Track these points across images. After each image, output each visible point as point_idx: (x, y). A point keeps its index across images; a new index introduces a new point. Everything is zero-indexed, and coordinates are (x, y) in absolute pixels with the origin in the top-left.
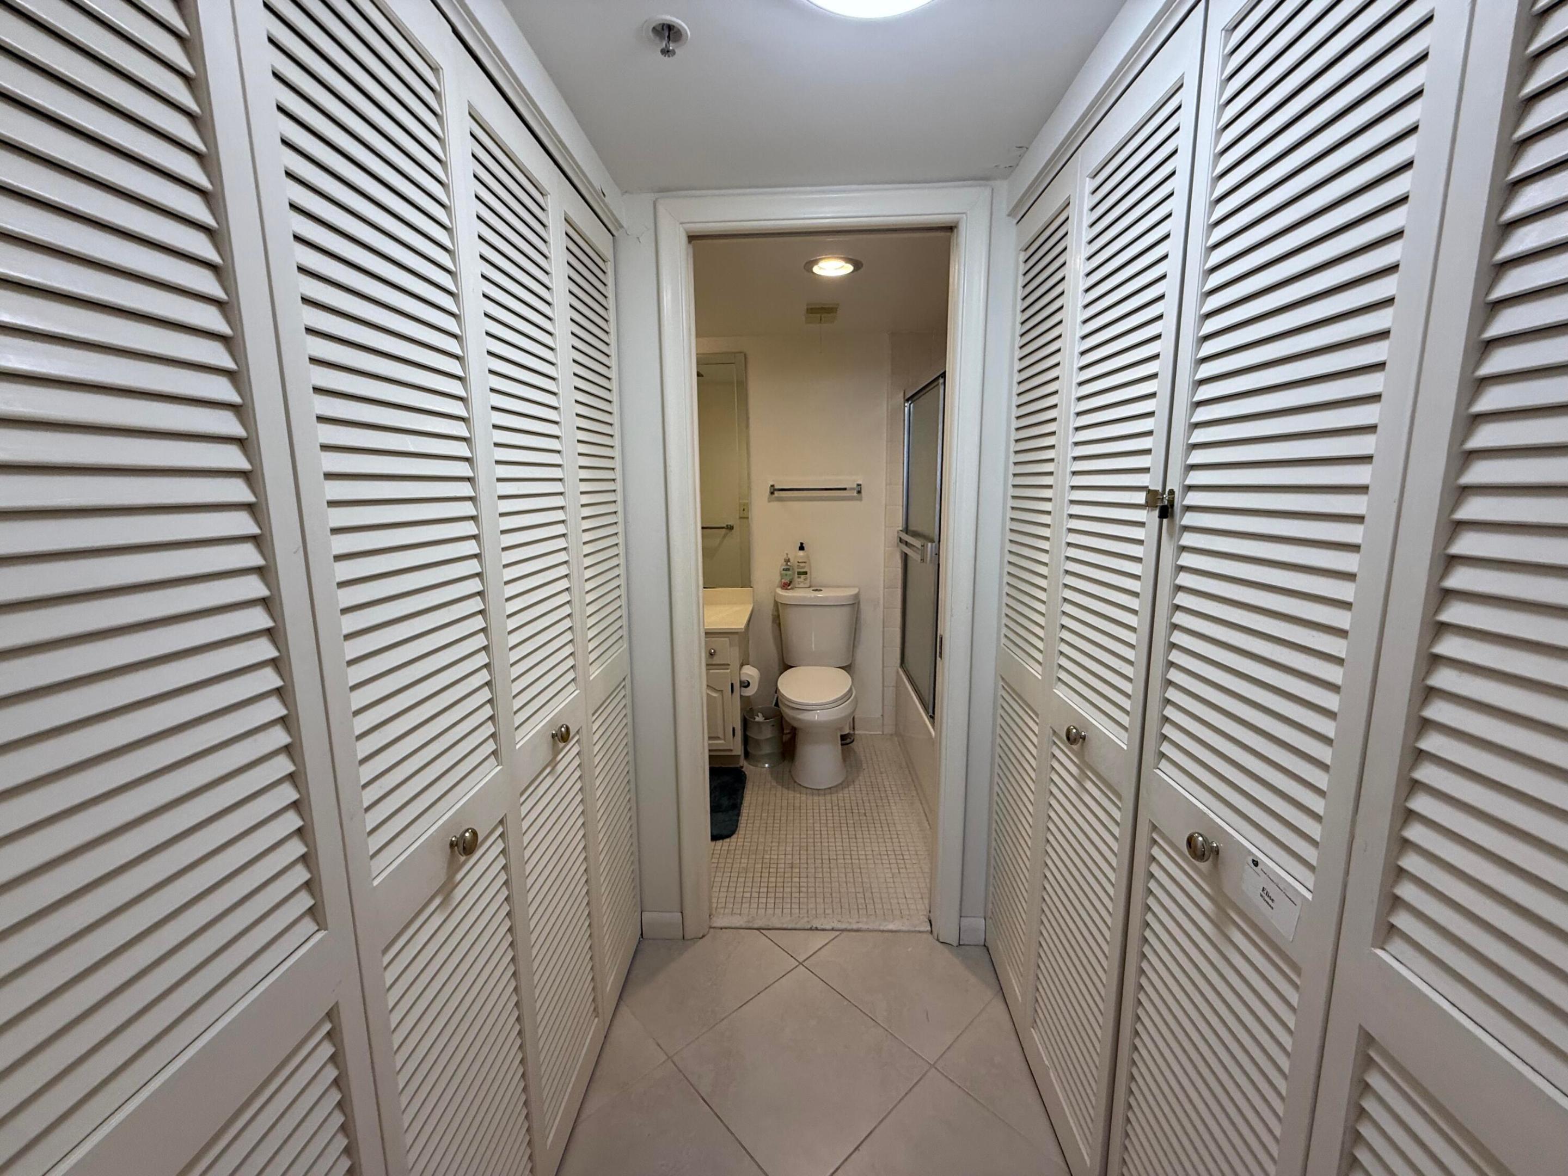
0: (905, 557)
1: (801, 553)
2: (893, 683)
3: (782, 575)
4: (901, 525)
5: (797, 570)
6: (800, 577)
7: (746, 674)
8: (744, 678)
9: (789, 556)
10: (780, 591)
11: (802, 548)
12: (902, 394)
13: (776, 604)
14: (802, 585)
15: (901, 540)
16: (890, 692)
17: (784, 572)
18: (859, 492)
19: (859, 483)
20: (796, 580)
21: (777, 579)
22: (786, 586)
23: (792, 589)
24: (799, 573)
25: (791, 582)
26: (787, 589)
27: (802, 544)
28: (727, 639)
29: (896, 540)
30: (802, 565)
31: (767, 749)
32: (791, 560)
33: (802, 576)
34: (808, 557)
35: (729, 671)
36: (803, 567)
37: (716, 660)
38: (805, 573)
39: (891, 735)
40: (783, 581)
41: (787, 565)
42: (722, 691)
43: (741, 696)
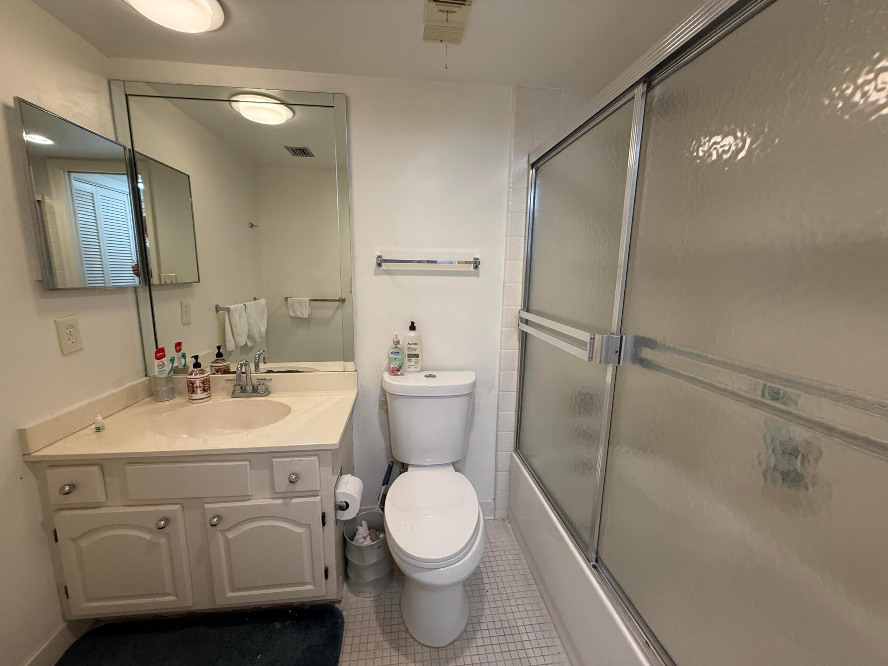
0: (524, 337)
1: (412, 334)
2: (507, 468)
3: (390, 359)
4: (520, 304)
5: (407, 353)
6: (409, 361)
7: (344, 493)
8: (341, 499)
9: (399, 338)
10: (388, 378)
11: (413, 327)
12: (525, 159)
13: (384, 392)
14: (412, 369)
15: (521, 319)
16: (503, 477)
17: (394, 356)
18: (476, 267)
19: (476, 257)
20: (407, 363)
21: (385, 361)
22: (395, 371)
23: (402, 374)
24: (410, 356)
25: (400, 367)
26: (396, 375)
27: (413, 323)
28: (315, 458)
29: (517, 320)
30: (413, 347)
31: (370, 577)
32: (401, 343)
33: (413, 359)
34: (419, 337)
35: (318, 499)
36: (414, 350)
37: (299, 487)
38: (417, 356)
39: (504, 519)
40: (392, 366)
41: (396, 347)
42: (310, 525)
43: (337, 520)
